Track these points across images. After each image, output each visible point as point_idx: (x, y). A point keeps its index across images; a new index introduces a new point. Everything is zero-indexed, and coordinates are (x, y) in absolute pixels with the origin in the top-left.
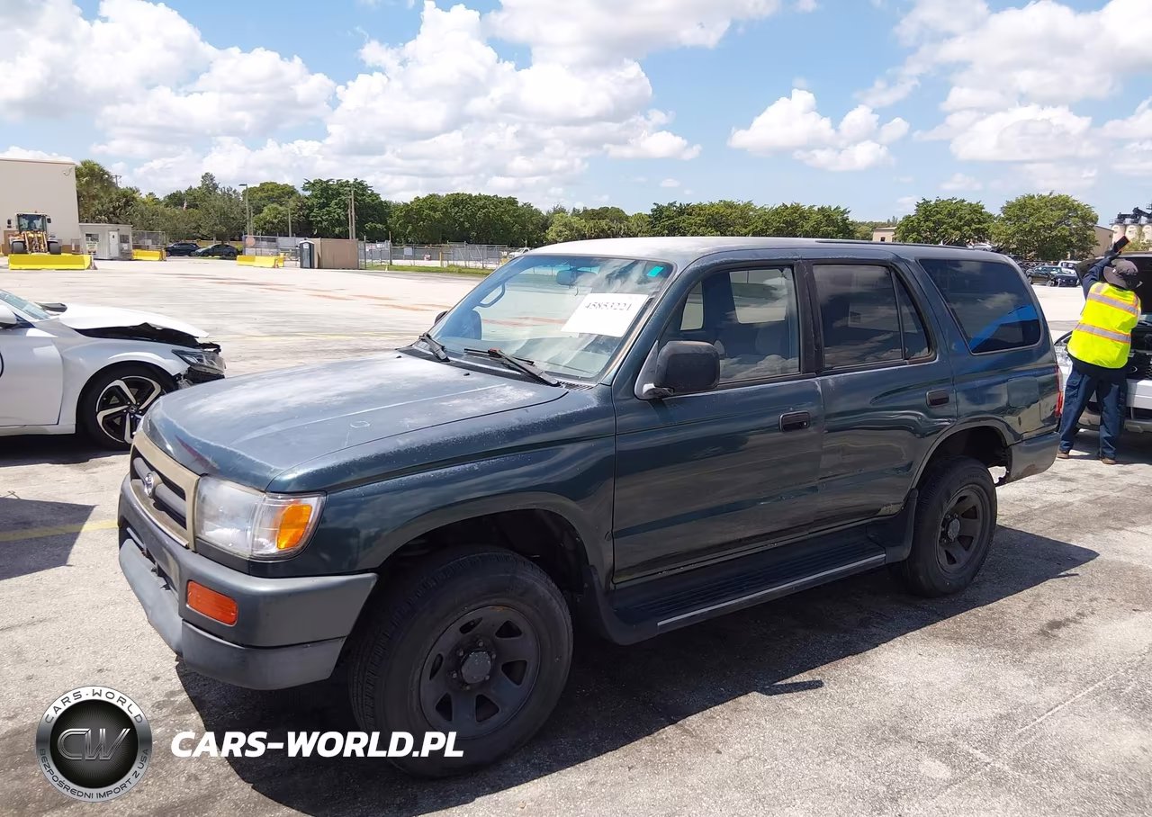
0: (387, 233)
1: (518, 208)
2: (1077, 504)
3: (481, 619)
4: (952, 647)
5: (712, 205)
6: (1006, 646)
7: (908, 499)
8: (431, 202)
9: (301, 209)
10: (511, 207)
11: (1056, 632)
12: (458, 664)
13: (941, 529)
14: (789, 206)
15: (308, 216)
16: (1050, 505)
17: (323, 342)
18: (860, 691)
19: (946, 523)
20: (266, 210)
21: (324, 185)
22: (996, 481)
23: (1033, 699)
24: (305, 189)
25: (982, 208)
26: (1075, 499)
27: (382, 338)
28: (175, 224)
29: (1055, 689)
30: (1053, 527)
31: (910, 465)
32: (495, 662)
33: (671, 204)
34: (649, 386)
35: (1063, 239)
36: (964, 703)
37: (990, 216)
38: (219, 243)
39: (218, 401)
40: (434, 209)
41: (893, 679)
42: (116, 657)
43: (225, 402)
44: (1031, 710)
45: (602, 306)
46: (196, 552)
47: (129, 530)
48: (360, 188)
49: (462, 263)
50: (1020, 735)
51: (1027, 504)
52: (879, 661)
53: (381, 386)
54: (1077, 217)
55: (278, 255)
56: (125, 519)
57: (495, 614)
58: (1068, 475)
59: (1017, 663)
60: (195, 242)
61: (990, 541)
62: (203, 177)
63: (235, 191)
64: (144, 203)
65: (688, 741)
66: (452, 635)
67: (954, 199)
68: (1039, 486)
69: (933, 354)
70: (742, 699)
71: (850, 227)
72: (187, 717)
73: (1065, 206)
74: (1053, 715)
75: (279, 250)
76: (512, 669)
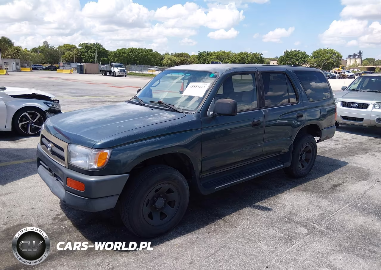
0: (108, 61)
1: (153, 53)
2: (339, 148)
3: (161, 188)
4: (304, 193)
5: (218, 52)
6: (321, 193)
7: (290, 147)
8: (123, 51)
9: (78, 53)
10: (151, 53)
11: (336, 188)
12: (154, 202)
13: (300, 157)
14: (243, 52)
15: (80, 55)
16: (331, 149)
17: (91, 99)
18: (277, 207)
19: (301, 155)
20: (66, 53)
21: (86, 45)
22: (317, 141)
23: (331, 208)
24: (79, 46)
25: (306, 53)
26: (339, 147)
27: (110, 98)
28: (35, 59)
29: (337, 205)
30: (333, 156)
31: (291, 136)
32: (166, 201)
33: (204, 52)
34: (212, 113)
35: (331, 63)
36: (309, 210)
37: (308, 56)
38: (50, 65)
39: (70, 119)
40: (125, 53)
41: (287, 203)
42: (37, 204)
43: (73, 119)
44: (330, 211)
45: (195, 87)
46: (68, 168)
47: (41, 162)
48: (98, 46)
49: (134, 72)
50: (327, 219)
51: (324, 149)
52: (282, 198)
53: (125, 113)
54: (336, 56)
55: (71, 69)
56: (39, 158)
57: (165, 186)
58: (336, 139)
59: (325, 197)
60: (42, 65)
61: (315, 160)
62: (44, 42)
63: (55, 47)
64: (24, 51)
65: (226, 224)
66: (152, 193)
67: (296, 50)
68: (327, 143)
69: (298, 101)
70: (241, 211)
71: (263, 60)
72: (64, 222)
73: (332, 53)
74: (337, 213)
75: (71, 67)
76: (171, 203)
